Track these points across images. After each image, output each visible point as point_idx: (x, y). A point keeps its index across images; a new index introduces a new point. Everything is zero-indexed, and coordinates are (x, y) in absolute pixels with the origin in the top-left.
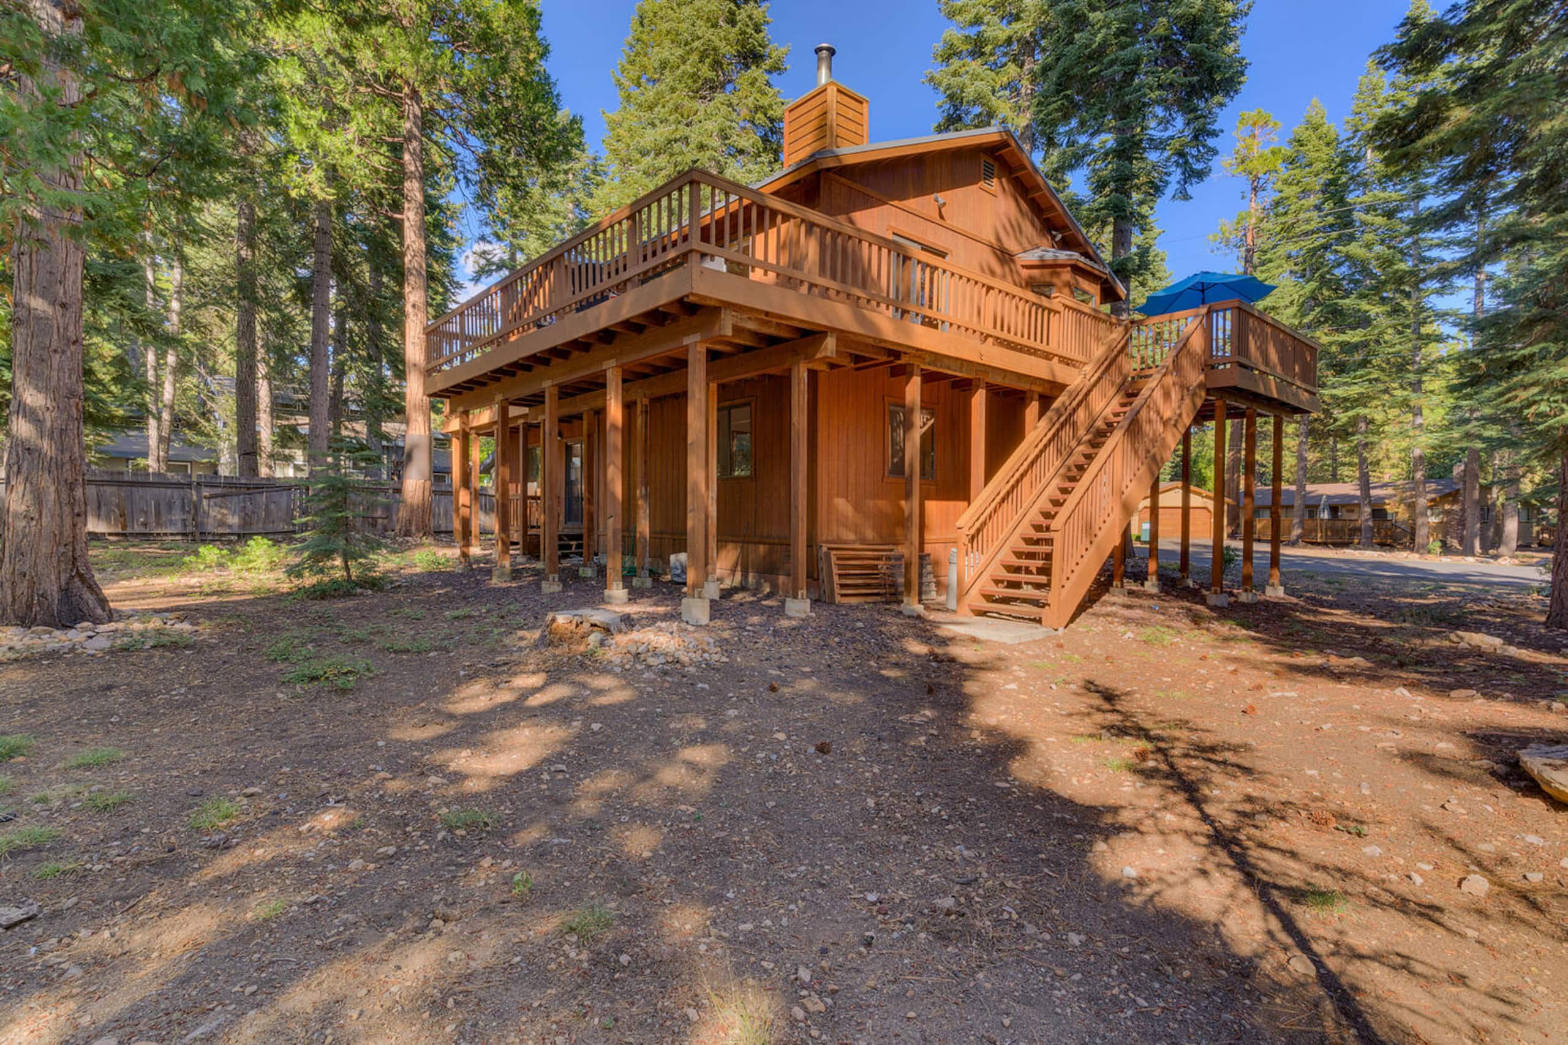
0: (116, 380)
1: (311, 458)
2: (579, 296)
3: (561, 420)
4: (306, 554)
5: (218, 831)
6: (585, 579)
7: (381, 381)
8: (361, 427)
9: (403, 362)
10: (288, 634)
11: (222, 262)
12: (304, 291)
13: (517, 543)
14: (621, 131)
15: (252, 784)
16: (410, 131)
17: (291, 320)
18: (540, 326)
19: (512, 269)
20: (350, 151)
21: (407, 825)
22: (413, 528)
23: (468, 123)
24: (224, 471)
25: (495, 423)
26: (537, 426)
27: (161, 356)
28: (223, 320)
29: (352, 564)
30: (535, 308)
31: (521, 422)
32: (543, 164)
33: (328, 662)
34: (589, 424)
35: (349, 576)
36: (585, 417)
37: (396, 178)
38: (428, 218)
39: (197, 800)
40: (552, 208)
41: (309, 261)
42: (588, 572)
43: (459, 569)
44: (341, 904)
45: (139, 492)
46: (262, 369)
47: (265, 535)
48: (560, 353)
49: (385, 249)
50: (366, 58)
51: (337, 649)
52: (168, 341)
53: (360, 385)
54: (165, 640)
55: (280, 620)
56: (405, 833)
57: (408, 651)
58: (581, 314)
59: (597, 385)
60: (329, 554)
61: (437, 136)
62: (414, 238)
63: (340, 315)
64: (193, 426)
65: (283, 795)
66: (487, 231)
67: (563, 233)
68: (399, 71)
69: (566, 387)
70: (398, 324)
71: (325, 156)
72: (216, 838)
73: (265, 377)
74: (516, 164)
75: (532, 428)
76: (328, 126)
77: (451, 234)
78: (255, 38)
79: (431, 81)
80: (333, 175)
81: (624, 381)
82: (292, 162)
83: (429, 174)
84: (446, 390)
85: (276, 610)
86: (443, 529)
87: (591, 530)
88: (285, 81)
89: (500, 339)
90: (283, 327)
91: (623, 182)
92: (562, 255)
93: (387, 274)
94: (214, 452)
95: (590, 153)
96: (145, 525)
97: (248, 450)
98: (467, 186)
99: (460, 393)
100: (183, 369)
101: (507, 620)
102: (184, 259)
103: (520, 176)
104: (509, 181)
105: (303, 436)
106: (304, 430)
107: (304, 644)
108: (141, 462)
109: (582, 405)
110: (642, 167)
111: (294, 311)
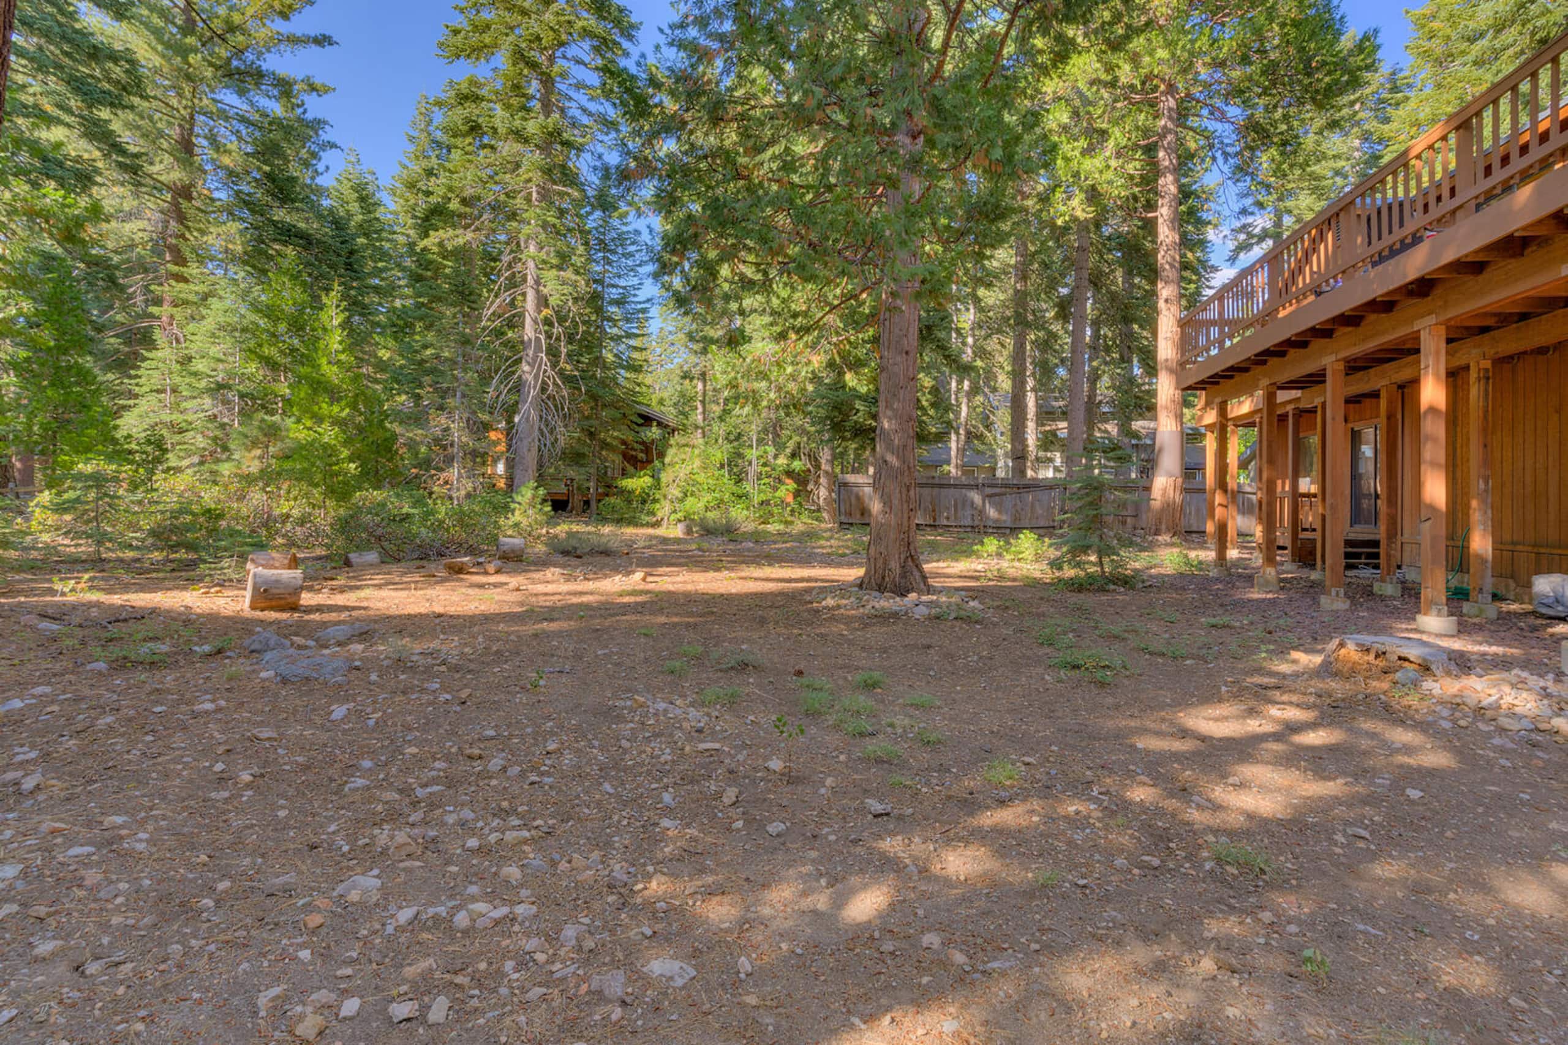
0: (933, 405)
1: (1069, 461)
2: (1377, 246)
3: (1349, 401)
4: (1065, 549)
5: (1004, 788)
6: (1382, 598)
7: (1131, 381)
8: (1112, 428)
9: (1154, 358)
10: (1053, 622)
11: (1002, 297)
12: (1064, 310)
13: (1284, 548)
14: (1435, 25)
15: (1027, 754)
16: (1165, 127)
17: (1054, 336)
18: (1318, 294)
19: (1277, 236)
20: (1108, 167)
21: (1170, 841)
22: (1163, 527)
23: (1227, 96)
24: (1000, 474)
25: (1259, 411)
26: (1313, 411)
27: (960, 382)
28: (1003, 346)
29: (1106, 560)
30: (1312, 272)
31: (1289, 408)
32: (1320, 106)
33: (1087, 653)
34: (1390, 402)
35: (1103, 572)
36: (1383, 394)
37: (1149, 180)
38: (1183, 208)
39: (987, 755)
40: (1330, 153)
41: (1069, 280)
42: (1389, 589)
43: (1213, 573)
44: (1107, 898)
45: (944, 491)
46: (1030, 383)
47: (1032, 529)
48: (1351, 320)
49: (1138, 250)
50: (1126, 73)
51: (1095, 641)
52: (965, 370)
53: (1113, 387)
54: (963, 613)
55: (1044, 608)
56: (1168, 848)
57: (1163, 655)
58: (1380, 268)
59: (1408, 350)
60: (1085, 549)
61: (1194, 122)
62: (1167, 232)
63: (1096, 324)
64: (980, 437)
65: (1053, 772)
66: (1248, 201)
67: (1346, 177)
68: (1156, 72)
69: (1355, 360)
70: (1151, 323)
71: (1086, 179)
72: (1003, 794)
73: (1032, 390)
74: (1286, 117)
75: (1305, 415)
76: (1088, 152)
77: (1205, 216)
78: (1032, 98)
79: (1186, 69)
80: (1093, 195)
81: (1449, 341)
82: (1059, 195)
83: (1185, 161)
84: (1203, 382)
85: (1042, 599)
86: (1194, 529)
87: (1392, 534)
88: (1054, 126)
89: (1267, 316)
90: (1047, 344)
91: (1439, 86)
92: (1352, 202)
93: (1139, 274)
94: (994, 457)
95: (1385, 69)
96: (948, 518)
97: (1019, 456)
98: (1226, 161)
99: (1217, 383)
100: (975, 391)
101: (1276, 636)
102: (977, 300)
103: (1291, 128)
104: (1275, 140)
105: (1061, 440)
106: (1063, 434)
107: (1065, 633)
108: (946, 468)
109: (1380, 380)
110: (1470, 58)
111: (1056, 327)
